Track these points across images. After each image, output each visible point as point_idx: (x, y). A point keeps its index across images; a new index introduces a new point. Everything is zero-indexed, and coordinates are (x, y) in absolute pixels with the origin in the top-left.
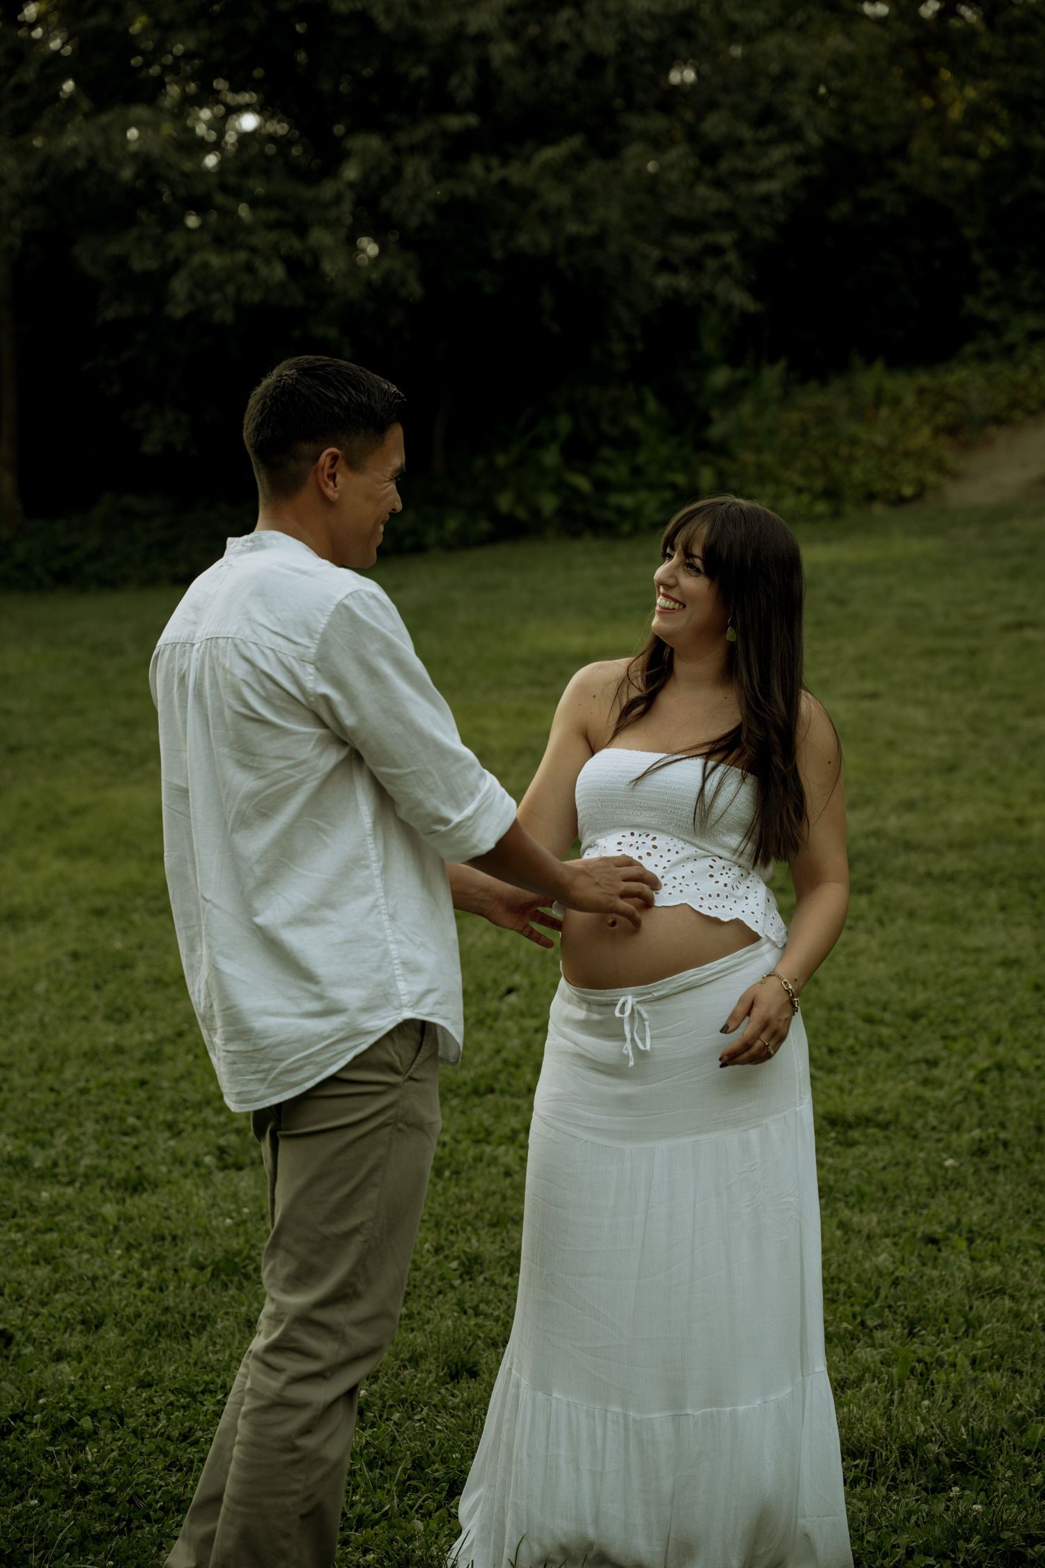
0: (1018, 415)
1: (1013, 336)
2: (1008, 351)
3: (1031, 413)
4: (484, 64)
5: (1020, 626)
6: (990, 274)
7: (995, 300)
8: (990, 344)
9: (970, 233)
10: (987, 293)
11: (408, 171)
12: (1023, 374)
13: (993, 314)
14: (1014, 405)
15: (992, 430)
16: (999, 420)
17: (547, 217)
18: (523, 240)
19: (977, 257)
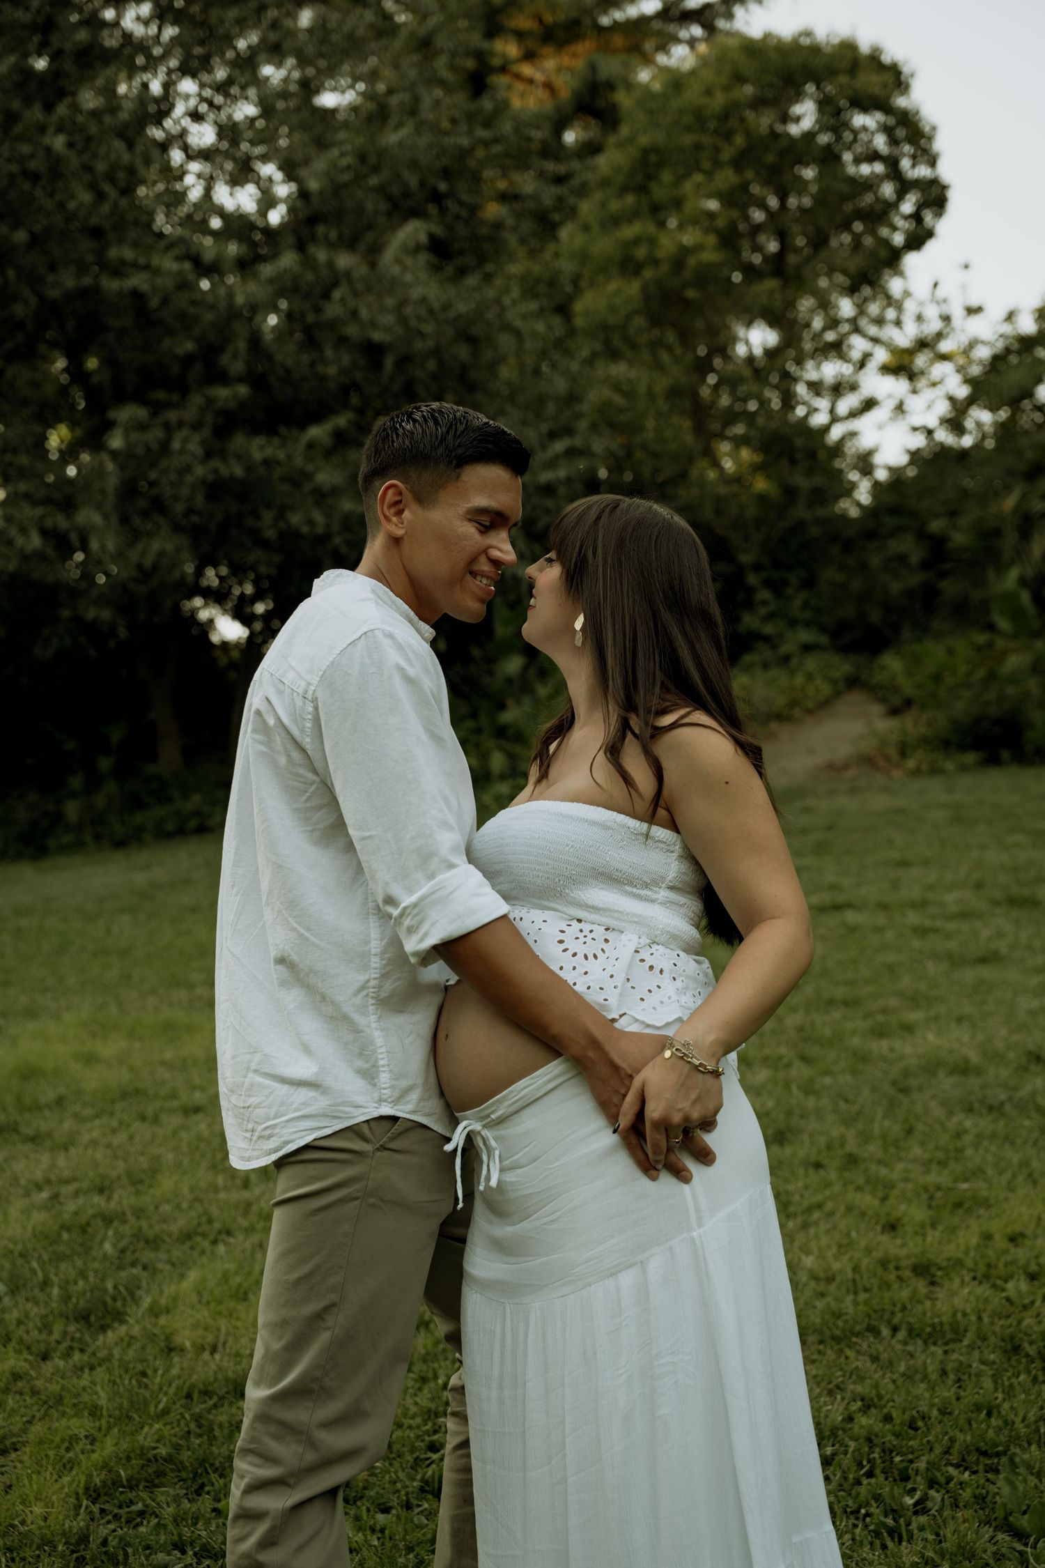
0: (797, 712)
1: (785, 648)
2: (786, 659)
3: (809, 712)
4: (255, 341)
5: (838, 907)
6: (764, 594)
7: (771, 616)
8: (768, 654)
9: (745, 558)
10: (763, 611)
11: (176, 445)
12: (799, 680)
13: (768, 629)
14: (793, 704)
15: (774, 725)
16: (781, 717)
17: (321, 496)
18: (295, 519)
19: (752, 579)
